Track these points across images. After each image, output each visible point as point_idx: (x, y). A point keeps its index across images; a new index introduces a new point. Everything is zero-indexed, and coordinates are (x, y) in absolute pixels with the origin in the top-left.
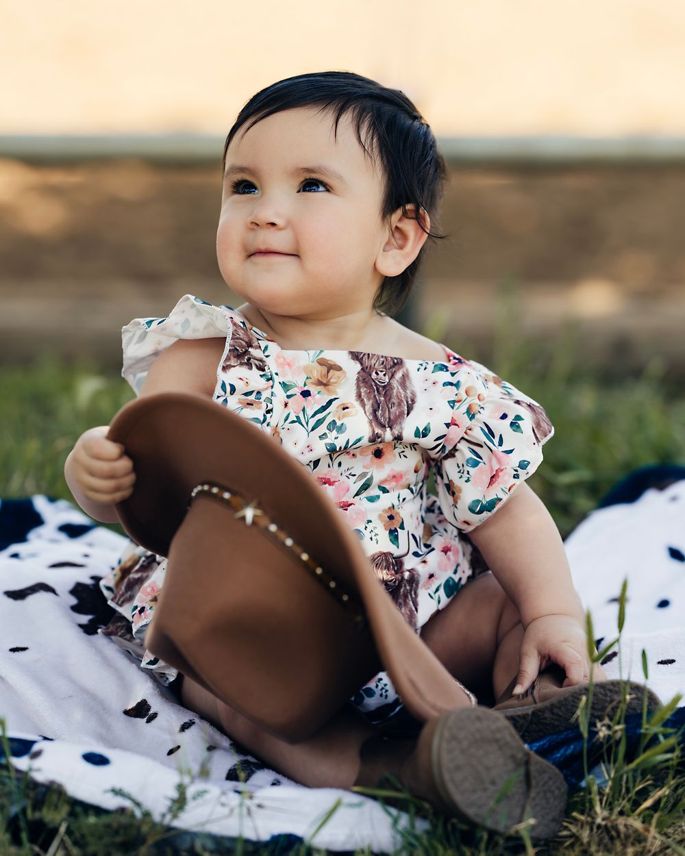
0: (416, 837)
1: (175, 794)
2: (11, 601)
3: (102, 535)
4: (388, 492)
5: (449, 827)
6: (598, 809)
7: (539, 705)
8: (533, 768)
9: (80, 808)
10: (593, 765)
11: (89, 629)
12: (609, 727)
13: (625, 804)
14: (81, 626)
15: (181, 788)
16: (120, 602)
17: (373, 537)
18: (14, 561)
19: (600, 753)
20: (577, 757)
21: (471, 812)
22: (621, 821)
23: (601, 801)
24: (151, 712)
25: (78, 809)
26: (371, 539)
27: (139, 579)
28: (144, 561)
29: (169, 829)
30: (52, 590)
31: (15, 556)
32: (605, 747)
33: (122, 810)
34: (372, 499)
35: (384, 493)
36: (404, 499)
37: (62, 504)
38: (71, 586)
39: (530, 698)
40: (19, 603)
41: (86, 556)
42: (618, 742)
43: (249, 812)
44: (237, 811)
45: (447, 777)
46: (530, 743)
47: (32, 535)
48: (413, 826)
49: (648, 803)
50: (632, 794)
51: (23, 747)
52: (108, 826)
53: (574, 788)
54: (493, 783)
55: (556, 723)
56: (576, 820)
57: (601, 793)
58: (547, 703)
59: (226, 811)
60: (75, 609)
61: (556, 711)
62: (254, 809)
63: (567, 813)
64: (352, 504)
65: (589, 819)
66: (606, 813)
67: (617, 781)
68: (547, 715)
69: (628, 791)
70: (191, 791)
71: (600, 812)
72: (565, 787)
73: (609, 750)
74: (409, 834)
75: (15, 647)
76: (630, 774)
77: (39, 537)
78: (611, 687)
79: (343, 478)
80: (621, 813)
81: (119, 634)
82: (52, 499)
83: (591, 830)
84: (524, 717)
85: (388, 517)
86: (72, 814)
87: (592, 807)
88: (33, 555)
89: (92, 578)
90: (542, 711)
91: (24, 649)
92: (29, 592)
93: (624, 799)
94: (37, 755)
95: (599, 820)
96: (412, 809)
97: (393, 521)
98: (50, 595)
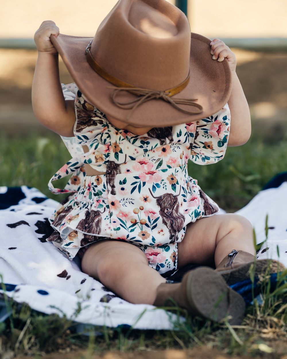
0: (180, 325)
1: (76, 307)
2: (10, 228)
3: (50, 201)
4: (171, 168)
5: (194, 321)
6: (258, 313)
7: (234, 270)
8: (231, 295)
9: (35, 313)
10: (257, 295)
11: (43, 240)
12: (263, 277)
13: (270, 311)
14: (39, 239)
15: (79, 304)
16: (56, 225)
17: (164, 187)
18: (12, 212)
19: (259, 290)
20: (249, 291)
21: (203, 312)
22: (268, 318)
23: (260, 310)
24: (68, 275)
25: (34, 314)
26: (164, 188)
27: (64, 215)
28: (67, 209)
29: (74, 322)
30: (27, 224)
31: (13, 210)
32: (262, 287)
33: (53, 315)
34: (164, 171)
35: (169, 168)
36: (178, 171)
37: (34, 189)
38: (35, 222)
39: (230, 267)
40: (13, 229)
41: (43, 210)
42: (267, 284)
43: (108, 315)
44: (103, 315)
45: (193, 297)
46: (230, 285)
47: (21, 202)
48: (178, 319)
49: (280, 310)
50: (273, 307)
51: (11, 288)
52: (47, 321)
53: (248, 305)
54: (213, 300)
55: (241, 277)
56: (249, 318)
57: (260, 307)
58: (237, 269)
59: (98, 314)
60: (37, 232)
61: (241, 272)
62: (110, 313)
63: (245, 315)
64: (155, 172)
65: (255, 318)
66: (262, 315)
67: (267, 301)
68: (237, 274)
69: (271, 306)
70: (83, 305)
71: (259, 314)
72: (244, 304)
73: (264, 288)
74: (177, 324)
75: (11, 247)
76: (273, 298)
77: (24, 203)
78: (265, 262)
79: (150, 161)
80: (269, 315)
81: (55, 240)
82: (29, 188)
83: (256, 322)
84: (227, 275)
85: (171, 179)
86: (32, 315)
87: (256, 312)
88: (20, 210)
89: (45, 219)
90: (235, 272)
91: (15, 248)
92: (18, 224)
93: (270, 309)
94: (17, 291)
95: (259, 318)
96: (178, 313)
97: (174, 180)
98: (26, 226)
